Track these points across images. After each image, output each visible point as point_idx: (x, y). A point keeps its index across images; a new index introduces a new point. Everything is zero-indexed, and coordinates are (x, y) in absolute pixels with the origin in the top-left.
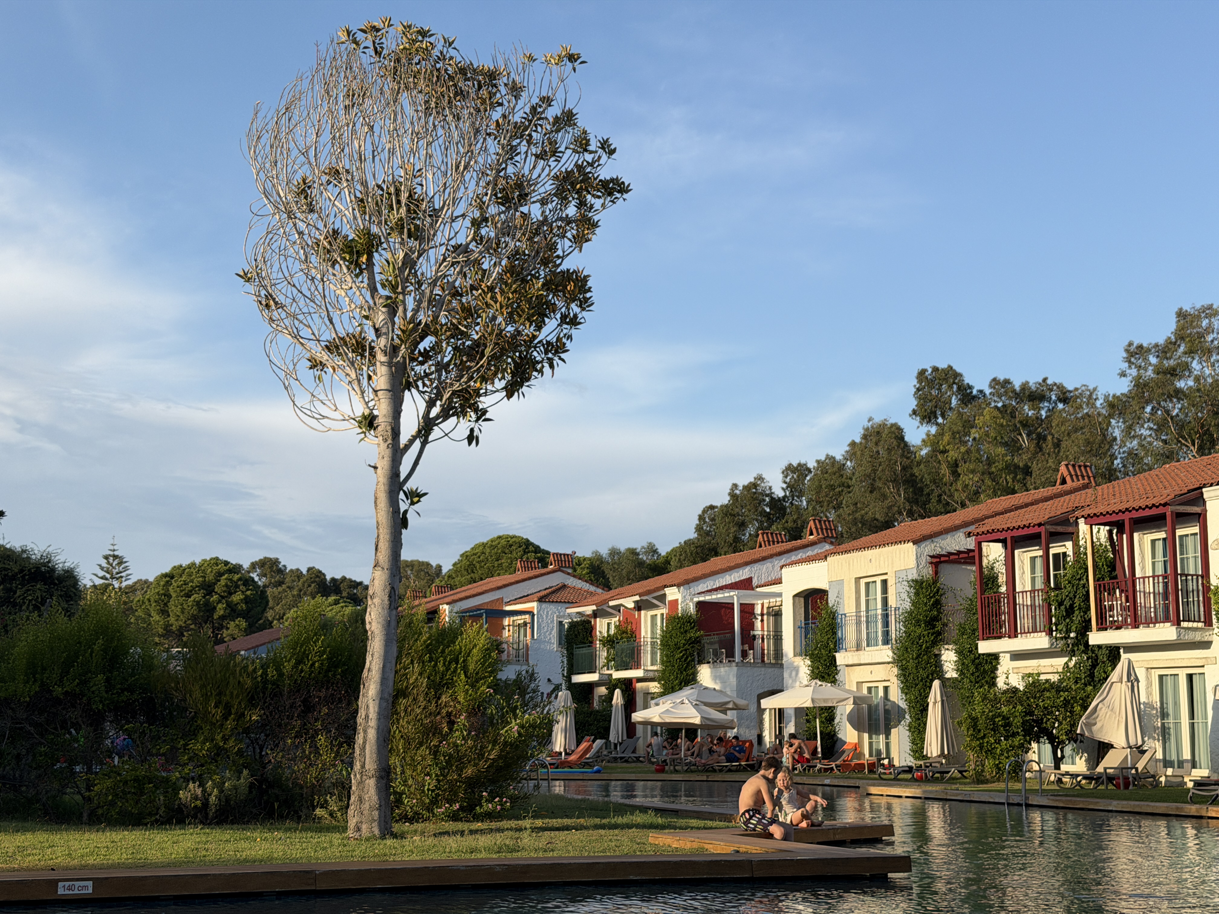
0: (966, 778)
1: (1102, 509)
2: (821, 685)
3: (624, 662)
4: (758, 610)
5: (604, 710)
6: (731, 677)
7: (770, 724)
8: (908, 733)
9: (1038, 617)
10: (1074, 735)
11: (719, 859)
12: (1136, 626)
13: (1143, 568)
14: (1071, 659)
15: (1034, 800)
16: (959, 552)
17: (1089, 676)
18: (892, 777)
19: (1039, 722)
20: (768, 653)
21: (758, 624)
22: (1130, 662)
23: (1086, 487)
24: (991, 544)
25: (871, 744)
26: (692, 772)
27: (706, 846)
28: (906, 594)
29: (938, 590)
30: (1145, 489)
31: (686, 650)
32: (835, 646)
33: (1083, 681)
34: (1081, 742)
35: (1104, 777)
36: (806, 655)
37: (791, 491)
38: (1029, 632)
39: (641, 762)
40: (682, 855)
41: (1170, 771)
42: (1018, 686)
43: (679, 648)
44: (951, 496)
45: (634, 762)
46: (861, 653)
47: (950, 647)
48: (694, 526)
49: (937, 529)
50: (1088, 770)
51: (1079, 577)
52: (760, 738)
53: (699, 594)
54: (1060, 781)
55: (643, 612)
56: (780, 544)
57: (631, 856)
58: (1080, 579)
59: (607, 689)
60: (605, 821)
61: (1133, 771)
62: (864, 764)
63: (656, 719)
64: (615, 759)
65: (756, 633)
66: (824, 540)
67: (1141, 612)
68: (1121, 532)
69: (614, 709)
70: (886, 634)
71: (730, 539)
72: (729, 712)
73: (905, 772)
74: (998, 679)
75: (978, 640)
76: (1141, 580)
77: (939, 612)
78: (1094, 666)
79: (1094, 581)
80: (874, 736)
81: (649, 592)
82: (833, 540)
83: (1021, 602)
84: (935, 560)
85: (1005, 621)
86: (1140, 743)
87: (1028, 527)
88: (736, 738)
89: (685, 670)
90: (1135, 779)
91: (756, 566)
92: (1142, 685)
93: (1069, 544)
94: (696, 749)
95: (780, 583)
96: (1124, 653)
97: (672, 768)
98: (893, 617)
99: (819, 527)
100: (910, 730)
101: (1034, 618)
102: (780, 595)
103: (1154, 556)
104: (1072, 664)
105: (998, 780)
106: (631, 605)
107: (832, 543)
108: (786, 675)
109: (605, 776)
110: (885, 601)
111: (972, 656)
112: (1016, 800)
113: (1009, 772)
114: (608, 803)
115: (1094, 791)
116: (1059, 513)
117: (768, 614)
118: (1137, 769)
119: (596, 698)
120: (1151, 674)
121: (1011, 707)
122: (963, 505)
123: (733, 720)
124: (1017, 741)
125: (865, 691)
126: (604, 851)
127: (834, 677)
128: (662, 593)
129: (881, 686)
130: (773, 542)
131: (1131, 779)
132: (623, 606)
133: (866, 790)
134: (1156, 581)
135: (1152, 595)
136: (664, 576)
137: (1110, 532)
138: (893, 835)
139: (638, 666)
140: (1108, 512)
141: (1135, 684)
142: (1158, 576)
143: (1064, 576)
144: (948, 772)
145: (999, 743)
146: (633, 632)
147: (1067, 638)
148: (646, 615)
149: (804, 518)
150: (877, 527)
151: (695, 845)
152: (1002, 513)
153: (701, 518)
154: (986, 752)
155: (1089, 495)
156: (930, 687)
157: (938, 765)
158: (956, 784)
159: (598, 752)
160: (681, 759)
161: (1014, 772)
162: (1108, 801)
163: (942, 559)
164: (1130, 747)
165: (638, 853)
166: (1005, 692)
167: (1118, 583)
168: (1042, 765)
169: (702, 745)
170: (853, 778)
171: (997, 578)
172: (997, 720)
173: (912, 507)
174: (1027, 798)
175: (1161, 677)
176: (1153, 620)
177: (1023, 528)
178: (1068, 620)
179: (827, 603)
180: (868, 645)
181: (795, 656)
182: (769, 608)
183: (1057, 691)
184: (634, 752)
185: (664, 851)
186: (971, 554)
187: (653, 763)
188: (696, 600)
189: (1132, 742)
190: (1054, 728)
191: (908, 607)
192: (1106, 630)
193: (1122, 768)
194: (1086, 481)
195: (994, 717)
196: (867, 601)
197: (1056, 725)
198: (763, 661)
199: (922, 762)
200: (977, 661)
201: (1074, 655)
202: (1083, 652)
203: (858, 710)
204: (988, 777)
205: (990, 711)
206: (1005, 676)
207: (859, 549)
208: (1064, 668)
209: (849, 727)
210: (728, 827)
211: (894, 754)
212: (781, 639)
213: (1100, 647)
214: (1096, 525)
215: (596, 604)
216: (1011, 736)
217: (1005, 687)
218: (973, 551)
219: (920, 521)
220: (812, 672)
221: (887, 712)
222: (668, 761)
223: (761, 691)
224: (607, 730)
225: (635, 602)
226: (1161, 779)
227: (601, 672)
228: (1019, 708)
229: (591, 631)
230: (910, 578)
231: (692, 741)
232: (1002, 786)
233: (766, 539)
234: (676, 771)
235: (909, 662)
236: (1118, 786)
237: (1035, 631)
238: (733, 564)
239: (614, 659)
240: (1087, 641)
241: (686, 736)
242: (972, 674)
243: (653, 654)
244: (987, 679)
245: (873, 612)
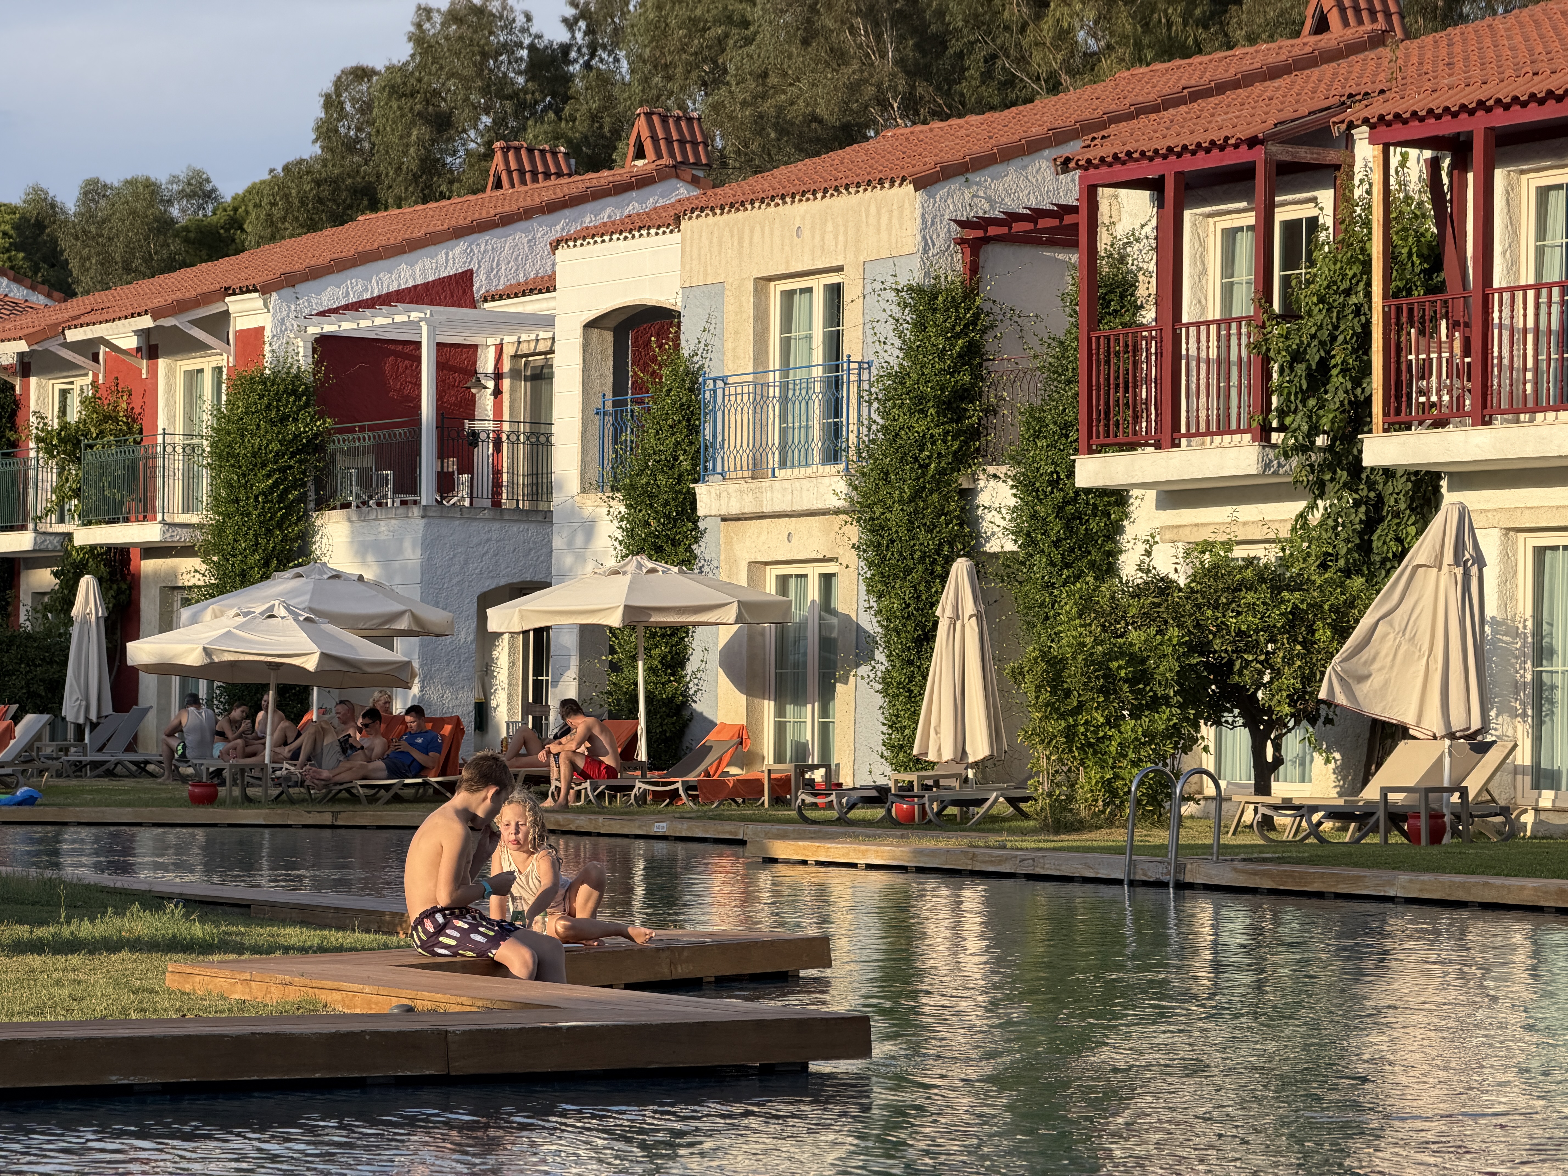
0: (1025, 816)
1: (1418, 102)
2: (653, 571)
3: (105, 500)
4: (486, 363)
5: (48, 633)
6: (407, 544)
7: (511, 675)
8: (879, 700)
9: (1234, 393)
10: (1311, 704)
11: (357, 1027)
12: (1484, 420)
13: (1513, 264)
14: (1313, 507)
15: (1198, 873)
16: (1038, 214)
17: (1358, 548)
18: (835, 814)
19: (1222, 670)
20: (511, 483)
21: (485, 401)
22: (1463, 514)
23: (1377, 40)
24: (1123, 192)
25: (780, 729)
26: (292, 801)
27: (324, 996)
28: (890, 326)
29: (976, 316)
30: (1531, 51)
31: (283, 470)
32: (695, 465)
33: (1342, 563)
34: (1328, 721)
35: (1381, 814)
36: (614, 489)
37: (589, 32)
38: (1208, 433)
39: (152, 775)
40: (259, 1019)
41: (1547, 799)
42: (1173, 576)
43: (264, 465)
44: (1022, 60)
45: (131, 775)
46: (765, 484)
47: (1003, 469)
48: (312, 124)
49: (980, 147)
50: (1340, 795)
51: (1345, 285)
52: (482, 711)
53: (322, 314)
54: (1267, 823)
55: (162, 363)
56: (553, 181)
57: (116, 1023)
58: (1348, 292)
59: (56, 575)
60: (42, 932)
61: (1455, 798)
62: (758, 783)
63: (193, 658)
64: (78, 768)
65: (478, 426)
66: (675, 171)
67: (1500, 381)
68: (1461, 165)
69: (75, 631)
70: (834, 432)
71: (411, 162)
72: (398, 642)
73: (869, 801)
74: (1122, 558)
75: (1076, 451)
76: (1506, 296)
77: (977, 377)
78: (1371, 524)
79: (1385, 297)
80: (789, 708)
81: (180, 307)
82: (700, 174)
83: (1193, 352)
84: (972, 234)
85: (1147, 403)
86: (1476, 725)
87: (1222, 148)
88: (415, 710)
89: (279, 526)
90: (1457, 817)
91: (485, 241)
92: (1491, 575)
93: (1326, 197)
94: (305, 740)
95: (550, 288)
96: (1451, 489)
97: (236, 792)
98: (854, 388)
99: (661, 134)
100: (885, 692)
101: (1224, 395)
102: (548, 321)
103: (1541, 232)
104: (1315, 518)
105: (1110, 823)
106: (130, 343)
107: (695, 181)
108: (558, 542)
109: (50, 814)
110: (834, 342)
111: (1059, 495)
112: (1154, 872)
113: (1139, 802)
114: (51, 884)
115: (1353, 849)
116: (1304, 110)
117: (515, 374)
118: (1464, 792)
119: (26, 600)
120: (1515, 543)
121: (1153, 631)
122: (1054, 87)
123: (408, 664)
124: (1162, 719)
125: (771, 588)
126: (39, 1010)
127: (689, 549)
128: (216, 308)
129: (814, 572)
130: (534, 174)
131: (1447, 819)
132: (107, 343)
133: (764, 848)
134: (1543, 299)
135: (1530, 337)
136: (224, 263)
137: (1434, 165)
138: (829, 965)
139: (146, 513)
140: (1431, 111)
141: (1474, 570)
142: (1550, 286)
143: (1308, 283)
144: (980, 802)
145: (1117, 726)
146: (132, 418)
147: (1304, 449)
148: (171, 372)
149: (621, 108)
150: (818, 140)
151: (294, 994)
152: (1155, 109)
153: (332, 103)
154: (1081, 749)
155: (1385, 62)
156: (944, 578)
157: (955, 783)
158: (999, 831)
159: (29, 747)
160: (263, 768)
161: (1153, 799)
162: (1385, 874)
163: (992, 231)
164: (1452, 736)
165: (134, 1016)
166: (1138, 592)
167: (1446, 302)
168: (1223, 784)
169: (321, 731)
170: (730, 819)
171: (1134, 285)
172: (1114, 665)
173: (913, 87)
174: (1180, 868)
175: (1540, 552)
176: (1530, 404)
177: (1208, 151)
178: (1312, 402)
179: (677, 346)
180: (783, 464)
181: (584, 490)
182: (516, 357)
183: (1273, 588)
184: (131, 747)
185: (205, 1010)
186: (1068, 219)
187: (184, 779)
188: (313, 330)
189: (1458, 723)
190: (1259, 685)
191: (894, 362)
192: (1409, 428)
193: (1429, 790)
194: (1381, 24)
195: (1110, 656)
196: (786, 344)
197: (1266, 678)
198: (497, 503)
199: (912, 777)
200: (1070, 509)
201: (1321, 496)
202: (1346, 485)
203: (751, 638)
204: (1084, 814)
205: (1097, 642)
206: (1141, 548)
207: (768, 199)
208: (1294, 529)
209: (724, 683)
210: (386, 947)
211: (841, 756)
212: (549, 444)
213: (1388, 473)
214: (1397, 144)
215: (27, 338)
216: (1148, 707)
217: (1139, 578)
218: (1073, 210)
219: (936, 125)
220: (631, 534)
221: (827, 644)
222: (226, 774)
223: (489, 584)
224: (57, 687)
225: (139, 333)
226: (1523, 819)
227: (42, 527)
228: (1174, 632)
229: (14, 414)
230: (903, 281)
231: (295, 718)
232: (1117, 836)
233: (513, 166)
234: (248, 801)
235: (890, 509)
236: (1412, 836)
237: (1224, 429)
238: (418, 234)
239: (77, 493)
240: (1359, 459)
241: (279, 706)
242: (1056, 544)
243: (190, 479)
244: (1095, 556)
245: (800, 374)
